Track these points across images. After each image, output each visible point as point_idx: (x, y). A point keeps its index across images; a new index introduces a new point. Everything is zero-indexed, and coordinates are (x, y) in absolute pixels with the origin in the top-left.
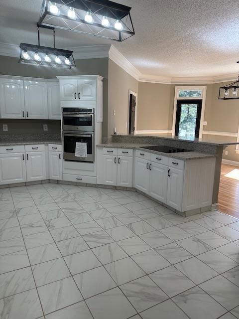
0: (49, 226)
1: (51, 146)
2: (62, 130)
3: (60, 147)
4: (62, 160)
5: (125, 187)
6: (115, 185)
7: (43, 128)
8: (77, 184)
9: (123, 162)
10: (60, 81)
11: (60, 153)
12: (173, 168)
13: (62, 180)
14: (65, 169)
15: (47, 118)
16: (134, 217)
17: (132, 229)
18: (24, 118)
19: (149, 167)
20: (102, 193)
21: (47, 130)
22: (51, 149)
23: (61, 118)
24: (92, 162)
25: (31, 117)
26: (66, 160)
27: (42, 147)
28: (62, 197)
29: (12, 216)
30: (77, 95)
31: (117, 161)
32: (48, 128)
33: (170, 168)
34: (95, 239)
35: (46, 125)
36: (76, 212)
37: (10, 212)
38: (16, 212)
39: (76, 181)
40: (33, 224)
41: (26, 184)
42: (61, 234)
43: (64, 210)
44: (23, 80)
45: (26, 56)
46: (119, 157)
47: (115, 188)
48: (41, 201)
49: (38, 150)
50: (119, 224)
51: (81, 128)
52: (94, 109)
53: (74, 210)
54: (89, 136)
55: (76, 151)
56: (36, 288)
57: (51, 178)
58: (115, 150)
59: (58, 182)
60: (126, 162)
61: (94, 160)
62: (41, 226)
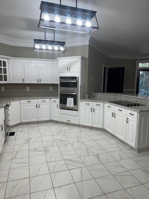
0: (46, 151)
1: (53, 99)
2: (59, 90)
3: (58, 100)
4: (59, 108)
5: (97, 128)
6: (91, 126)
7: (49, 89)
8: (68, 124)
9: (96, 111)
10: (59, 60)
11: (58, 104)
12: (130, 117)
13: (58, 121)
14: (60, 114)
15: (51, 83)
16: (102, 150)
17: (99, 159)
18: (38, 83)
19: (114, 115)
20: (82, 131)
21: (52, 90)
22: (53, 102)
23: (59, 83)
24: (77, 110)
25: (42, 82)
26: (61, 109)
27: (47, 100)
28: (57, 132)
29: (26, 143)
30: (68, 69)
31: (93, 110)
32: (52, 89)
33: (128, 117)
34: (73, 163)
35: (51, 87)
36: (64, 142)
37: (25, 140)
38: (28, 140)
39: (67, 122)
40: (36, 149)
41: (38, 123)
42: (52, 157)
43: (56, 141)
44: (38, 60)
45: (37, 46)
46: (94, 107)
47: (91, 128)
48: (44, 134)
49: (46, 102)
50: (91, 154)
51: (70, 89)
52: (78, 77)
53: (63, 141)
54: (75, 94)
55: (67, 103)
56: (30, 193)
57: (52, 119)
58: (91, 103)
59: (56, 122)
60: (98, 111)
61: (78, 109)
62: (41, 151)
